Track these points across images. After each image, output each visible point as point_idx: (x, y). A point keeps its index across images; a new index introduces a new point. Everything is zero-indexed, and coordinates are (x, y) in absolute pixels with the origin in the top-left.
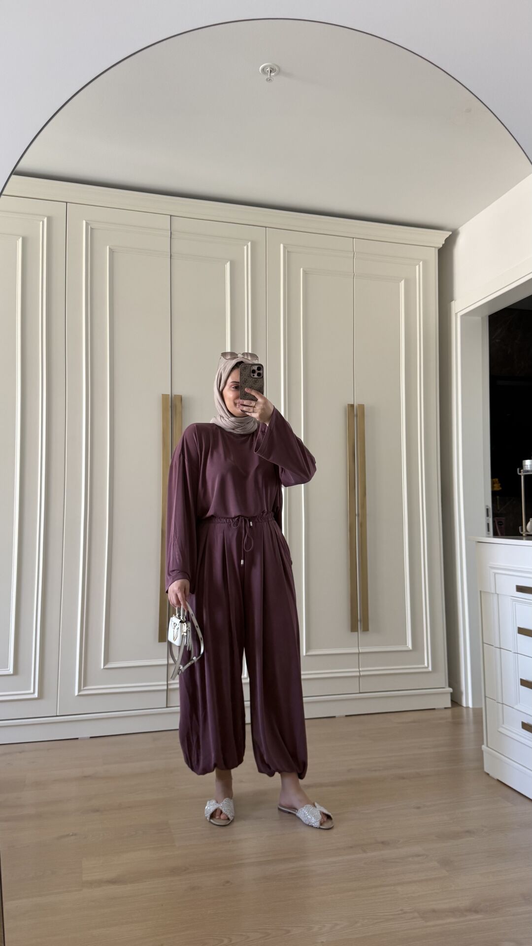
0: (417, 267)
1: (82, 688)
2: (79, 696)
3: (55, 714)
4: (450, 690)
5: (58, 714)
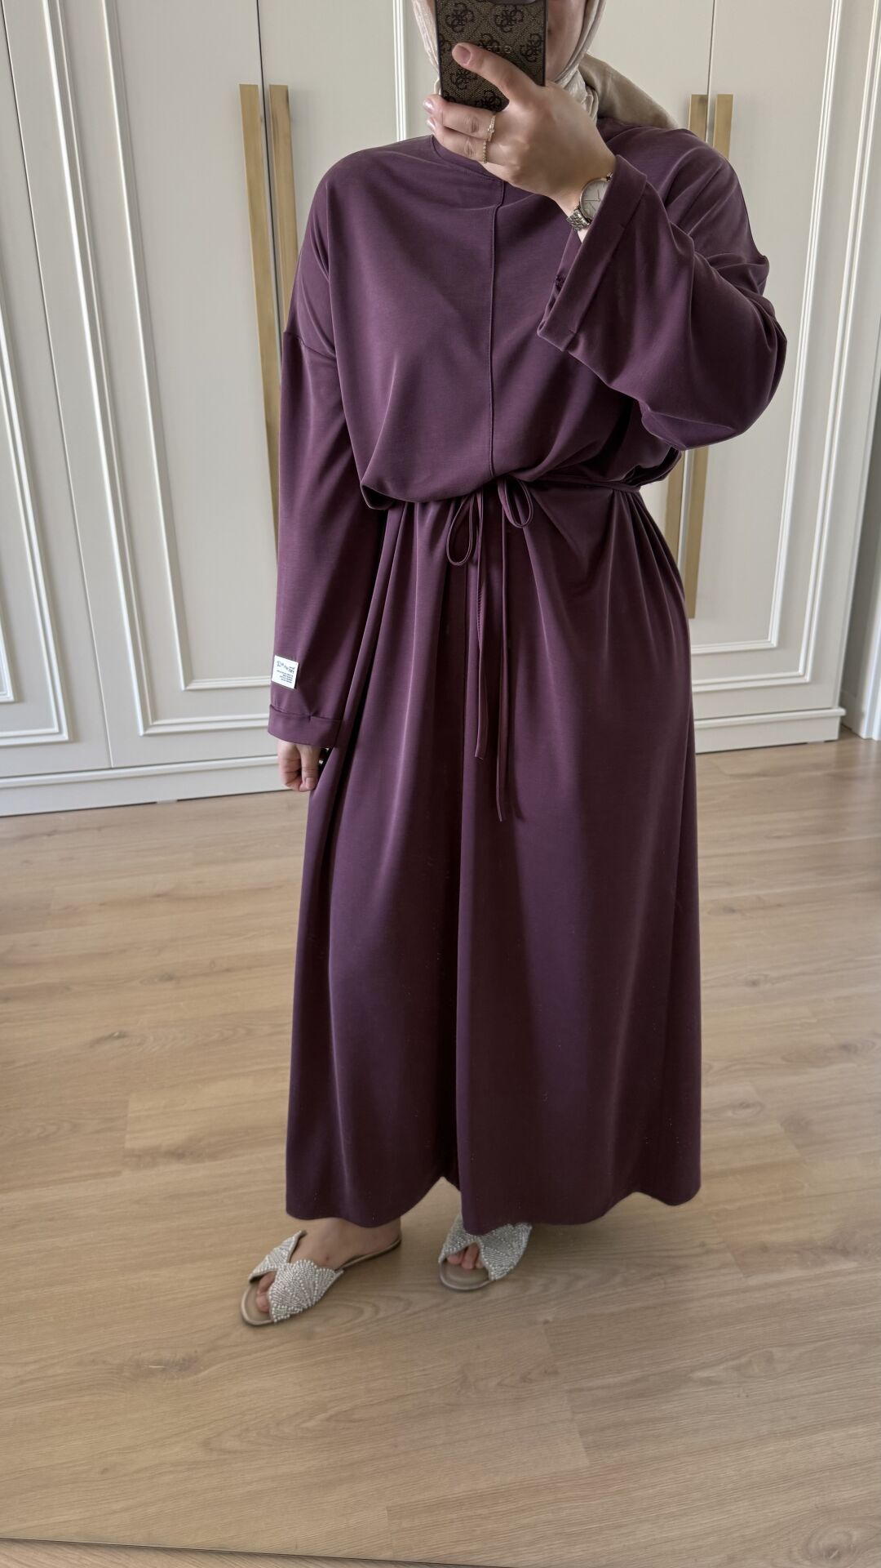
1: (151, 724)
2: (145, 735)
3: (107, 766)
4: (842, 712)
5: (113, 766)
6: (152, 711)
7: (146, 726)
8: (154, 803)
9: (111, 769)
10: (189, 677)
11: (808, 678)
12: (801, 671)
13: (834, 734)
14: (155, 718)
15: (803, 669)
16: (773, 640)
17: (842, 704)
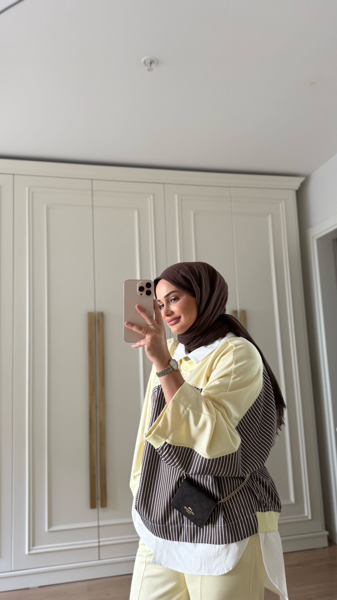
0: (281, 205)
1: (31, 548)
2: (29, 554)
3: (10, 570)
4: (327, 533)
5: (13, 570)
6: (33, 543)
7: (29, 550)
8: (28, 589)
9: (12, 571)
10: (50, 525)
11: (310, 517)
12: (306, 514)
13: (326, 544)
14: (33, 546)
15: (307, 512)
16: (292, 499)
17: (326, 529)
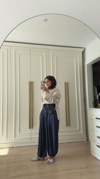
0: (78, 55)
8: (14, 147)
13: (86, 140)
14: (15, 137)
15: (82, 132)
16: (78, 129)
17: (86, 137)
